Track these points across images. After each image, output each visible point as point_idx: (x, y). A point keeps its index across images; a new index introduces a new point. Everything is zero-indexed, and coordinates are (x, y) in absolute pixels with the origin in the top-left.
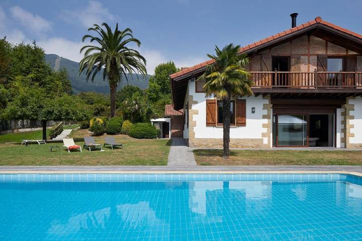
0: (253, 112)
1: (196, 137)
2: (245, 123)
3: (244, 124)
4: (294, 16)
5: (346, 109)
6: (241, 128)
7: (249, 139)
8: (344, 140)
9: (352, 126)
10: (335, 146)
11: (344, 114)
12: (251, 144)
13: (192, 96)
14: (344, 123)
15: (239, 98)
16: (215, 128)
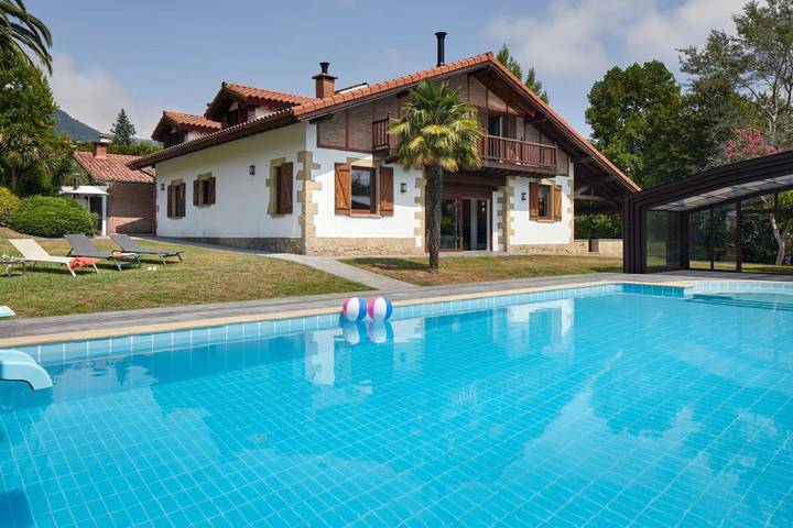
0: (403, 191)
1: (317, 236)
2: (392, 211)
3: (390, 212)
4: (441, 36)
5: (505, 194)
6: (387, 220)
7: (397, 239)
8: (503, 241)
9: (512, 220)
10: (491, 249)
11: (503, 201)
12: (399, 248)
13: (311, 154)
14: (503, 213)
15: (384, 165)
16: (349, 218)
